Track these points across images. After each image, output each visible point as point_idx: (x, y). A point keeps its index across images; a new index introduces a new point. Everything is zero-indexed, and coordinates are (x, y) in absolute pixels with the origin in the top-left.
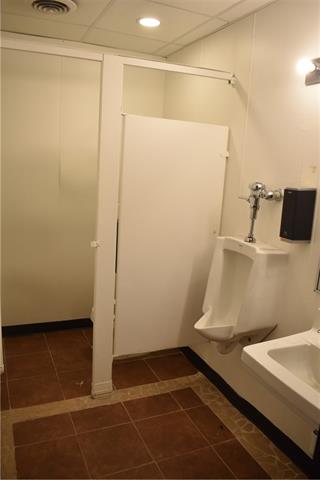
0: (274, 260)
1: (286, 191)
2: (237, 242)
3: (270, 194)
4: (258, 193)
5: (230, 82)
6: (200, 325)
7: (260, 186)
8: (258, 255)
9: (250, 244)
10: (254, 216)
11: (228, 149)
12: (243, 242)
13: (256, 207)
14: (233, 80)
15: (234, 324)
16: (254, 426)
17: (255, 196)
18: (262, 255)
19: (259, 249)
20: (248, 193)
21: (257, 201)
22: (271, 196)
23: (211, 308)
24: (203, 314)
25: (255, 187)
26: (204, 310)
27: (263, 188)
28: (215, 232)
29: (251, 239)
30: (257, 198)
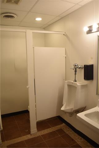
0: (83, 86)
1: (84, 66)
2: (71, 82)
3: (80, 67)
4: (76, 67)
6: (62, 109)
10: (76, 74)
11: (66, 54)
12: (73, 82)
13: (76, 71)
14: (65, 34)
15: (73, 107)
16: (83, 139)
18: (80, 85)
19: (78, 84)
20: (73, 67)
21: (76, 69)
23: (65, 103)
24: (63, 105)
25: (75, 65)
26: (63, 104)
27: (77, 65)
28: (64, 80)
29: (75, 81)
30: (76, 68)
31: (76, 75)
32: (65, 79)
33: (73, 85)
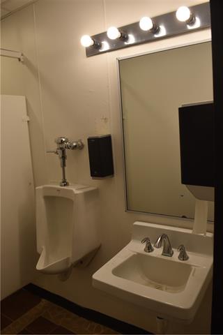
0: (91, 195)
1: (89, 140)
2: (55, 188)
3: (74, 144)
4: (63, 146)
5: (20, 60)
7: (64, 140)
8: (77, 194)
9: (65, 188)
10: (64, 165)
11: (28, 115)
12: (59, 187)
13: (64, 157)
14: (21, 57)
15: (70, 255)
17: (61, 148)
18: (80, 194)
19: (76, 190)
20: (55, 147)
21: (63, 152)
22: (76, 146)
23: (43, 247)
25: (60, 141)
26: (38, 251)
27: (66, 141)
28: (30, 184)
29: (65, 183)
30: (63, 150)
31: (66, 168)
32: (32, 182)
33: (60, 195)
